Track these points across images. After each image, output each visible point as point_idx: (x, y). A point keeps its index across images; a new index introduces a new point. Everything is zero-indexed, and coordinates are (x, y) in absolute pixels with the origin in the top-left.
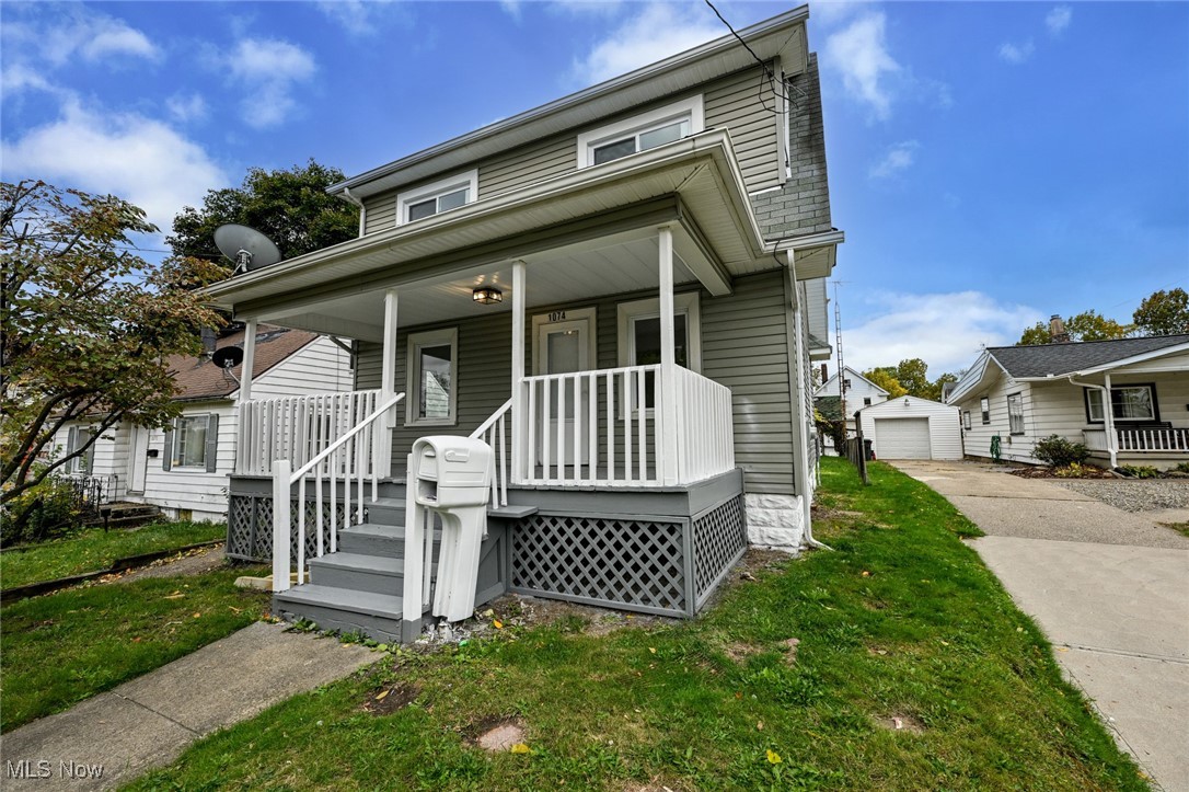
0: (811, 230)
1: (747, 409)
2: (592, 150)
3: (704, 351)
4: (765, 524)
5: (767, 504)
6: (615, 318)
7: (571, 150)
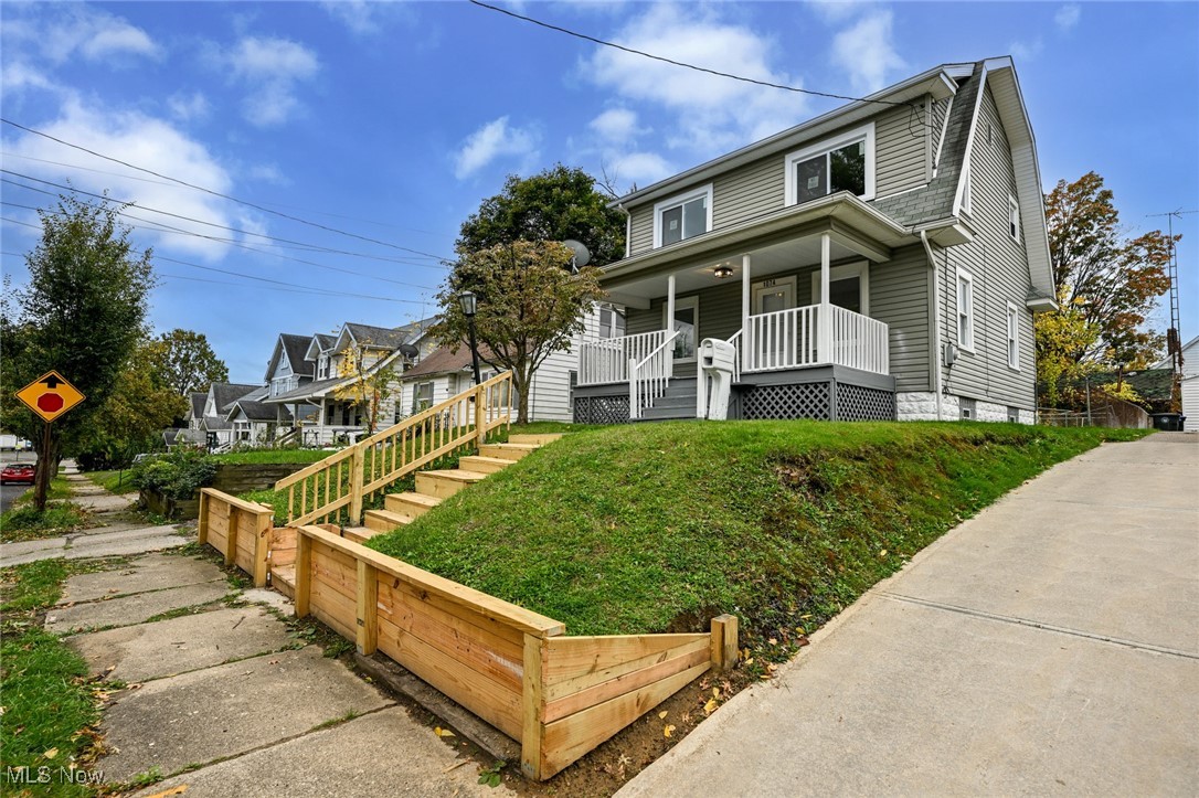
0: (938, 216)
1: (899, 337)
2: (795, 165)
3: (871, 300)
4: (910, 412)
5: (912, 399)
6: (810, 282)
7: (780, 166)
